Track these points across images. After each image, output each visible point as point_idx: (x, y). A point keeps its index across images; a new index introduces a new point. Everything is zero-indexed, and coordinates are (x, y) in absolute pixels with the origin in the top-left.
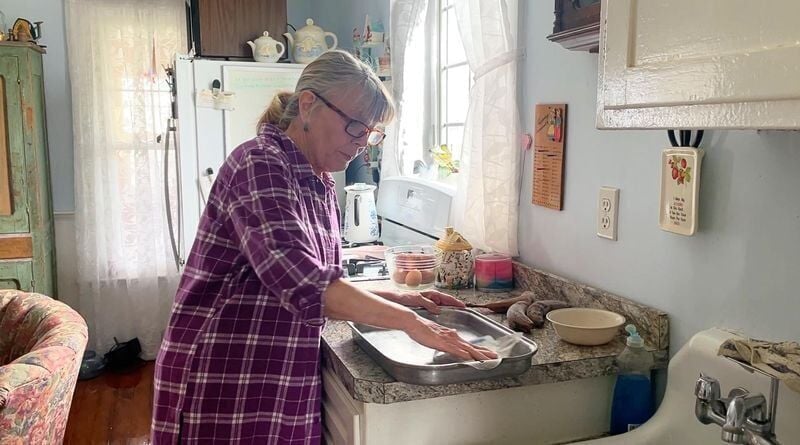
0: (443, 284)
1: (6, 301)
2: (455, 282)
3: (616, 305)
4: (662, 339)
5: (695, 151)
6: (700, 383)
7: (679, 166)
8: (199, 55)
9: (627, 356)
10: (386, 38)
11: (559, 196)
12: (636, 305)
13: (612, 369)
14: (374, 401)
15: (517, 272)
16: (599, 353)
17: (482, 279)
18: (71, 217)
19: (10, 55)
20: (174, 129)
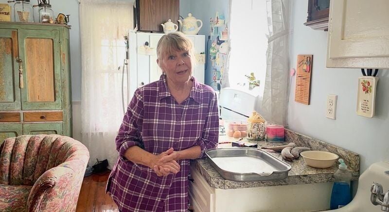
0: (251, 138)
1: (54, 140)
2: (257, 137)
3: (334, 150)
4: (356, 166)
5: (374, 78)
6: (374, 186)
7: (366, 85)
8: (139, 30)
9: (339, 173)
10: (226, 23)
11: (308, 98)
12: (344, 150)
13: (331, 179)
14: (220, 188)
15: (287, 133)
16: (325, 172)
17: (269, 136)
18: (79, 103)
19: (56, 30)
20: (126, 64)
